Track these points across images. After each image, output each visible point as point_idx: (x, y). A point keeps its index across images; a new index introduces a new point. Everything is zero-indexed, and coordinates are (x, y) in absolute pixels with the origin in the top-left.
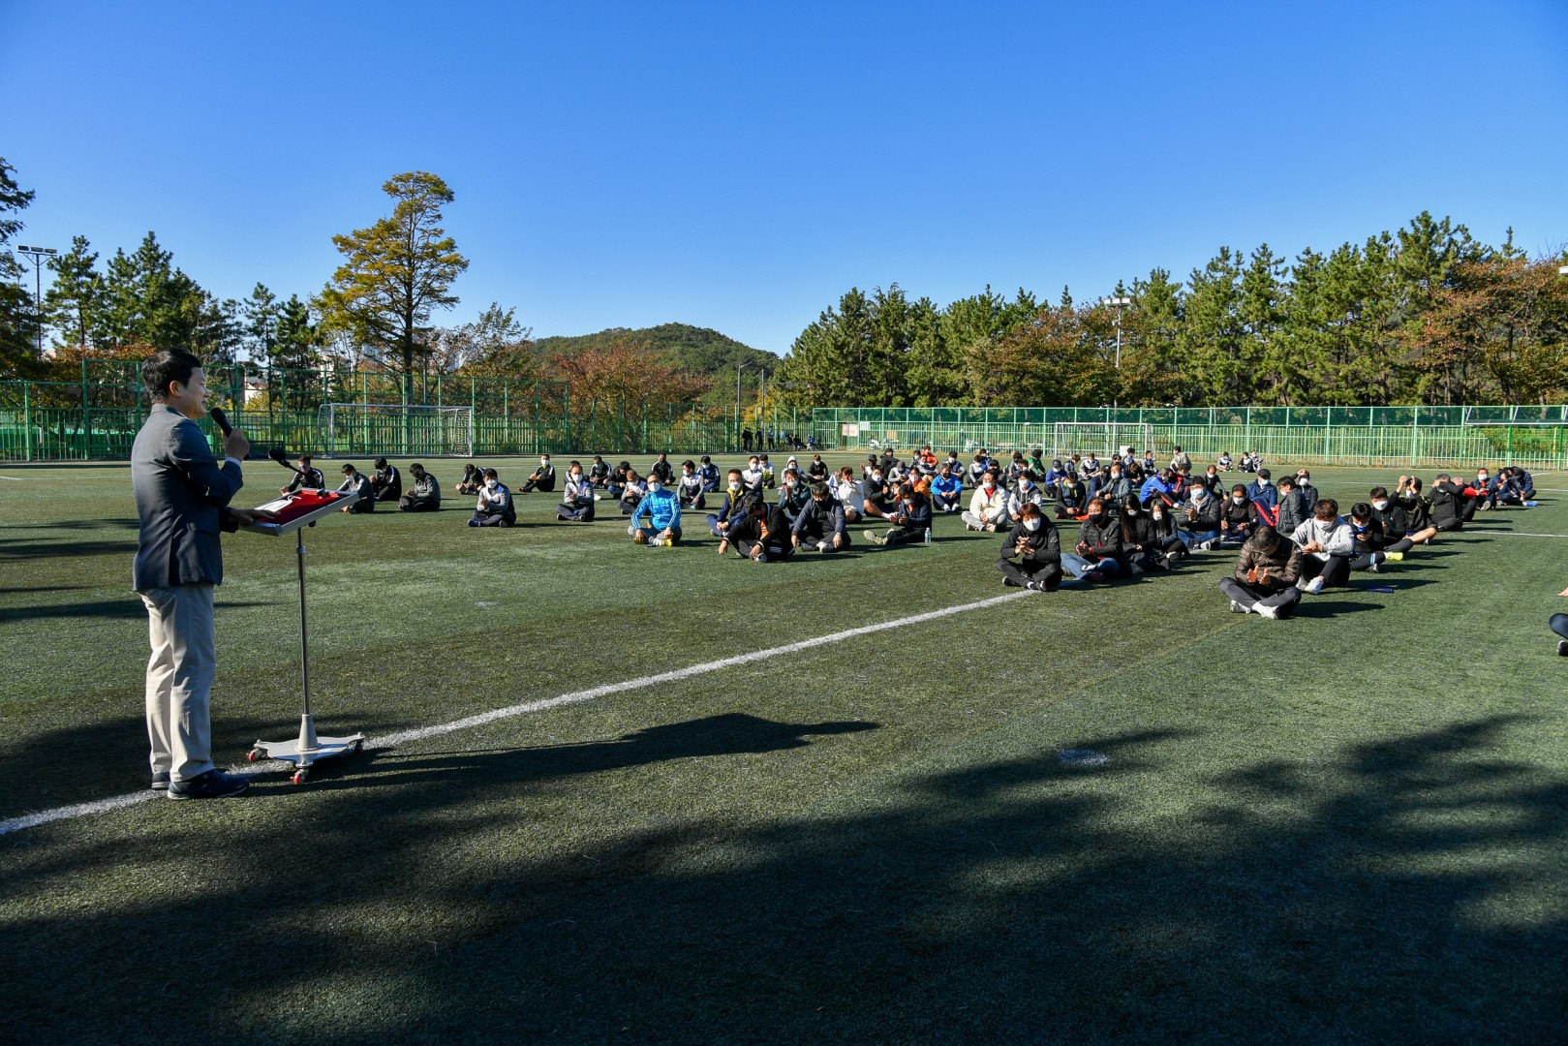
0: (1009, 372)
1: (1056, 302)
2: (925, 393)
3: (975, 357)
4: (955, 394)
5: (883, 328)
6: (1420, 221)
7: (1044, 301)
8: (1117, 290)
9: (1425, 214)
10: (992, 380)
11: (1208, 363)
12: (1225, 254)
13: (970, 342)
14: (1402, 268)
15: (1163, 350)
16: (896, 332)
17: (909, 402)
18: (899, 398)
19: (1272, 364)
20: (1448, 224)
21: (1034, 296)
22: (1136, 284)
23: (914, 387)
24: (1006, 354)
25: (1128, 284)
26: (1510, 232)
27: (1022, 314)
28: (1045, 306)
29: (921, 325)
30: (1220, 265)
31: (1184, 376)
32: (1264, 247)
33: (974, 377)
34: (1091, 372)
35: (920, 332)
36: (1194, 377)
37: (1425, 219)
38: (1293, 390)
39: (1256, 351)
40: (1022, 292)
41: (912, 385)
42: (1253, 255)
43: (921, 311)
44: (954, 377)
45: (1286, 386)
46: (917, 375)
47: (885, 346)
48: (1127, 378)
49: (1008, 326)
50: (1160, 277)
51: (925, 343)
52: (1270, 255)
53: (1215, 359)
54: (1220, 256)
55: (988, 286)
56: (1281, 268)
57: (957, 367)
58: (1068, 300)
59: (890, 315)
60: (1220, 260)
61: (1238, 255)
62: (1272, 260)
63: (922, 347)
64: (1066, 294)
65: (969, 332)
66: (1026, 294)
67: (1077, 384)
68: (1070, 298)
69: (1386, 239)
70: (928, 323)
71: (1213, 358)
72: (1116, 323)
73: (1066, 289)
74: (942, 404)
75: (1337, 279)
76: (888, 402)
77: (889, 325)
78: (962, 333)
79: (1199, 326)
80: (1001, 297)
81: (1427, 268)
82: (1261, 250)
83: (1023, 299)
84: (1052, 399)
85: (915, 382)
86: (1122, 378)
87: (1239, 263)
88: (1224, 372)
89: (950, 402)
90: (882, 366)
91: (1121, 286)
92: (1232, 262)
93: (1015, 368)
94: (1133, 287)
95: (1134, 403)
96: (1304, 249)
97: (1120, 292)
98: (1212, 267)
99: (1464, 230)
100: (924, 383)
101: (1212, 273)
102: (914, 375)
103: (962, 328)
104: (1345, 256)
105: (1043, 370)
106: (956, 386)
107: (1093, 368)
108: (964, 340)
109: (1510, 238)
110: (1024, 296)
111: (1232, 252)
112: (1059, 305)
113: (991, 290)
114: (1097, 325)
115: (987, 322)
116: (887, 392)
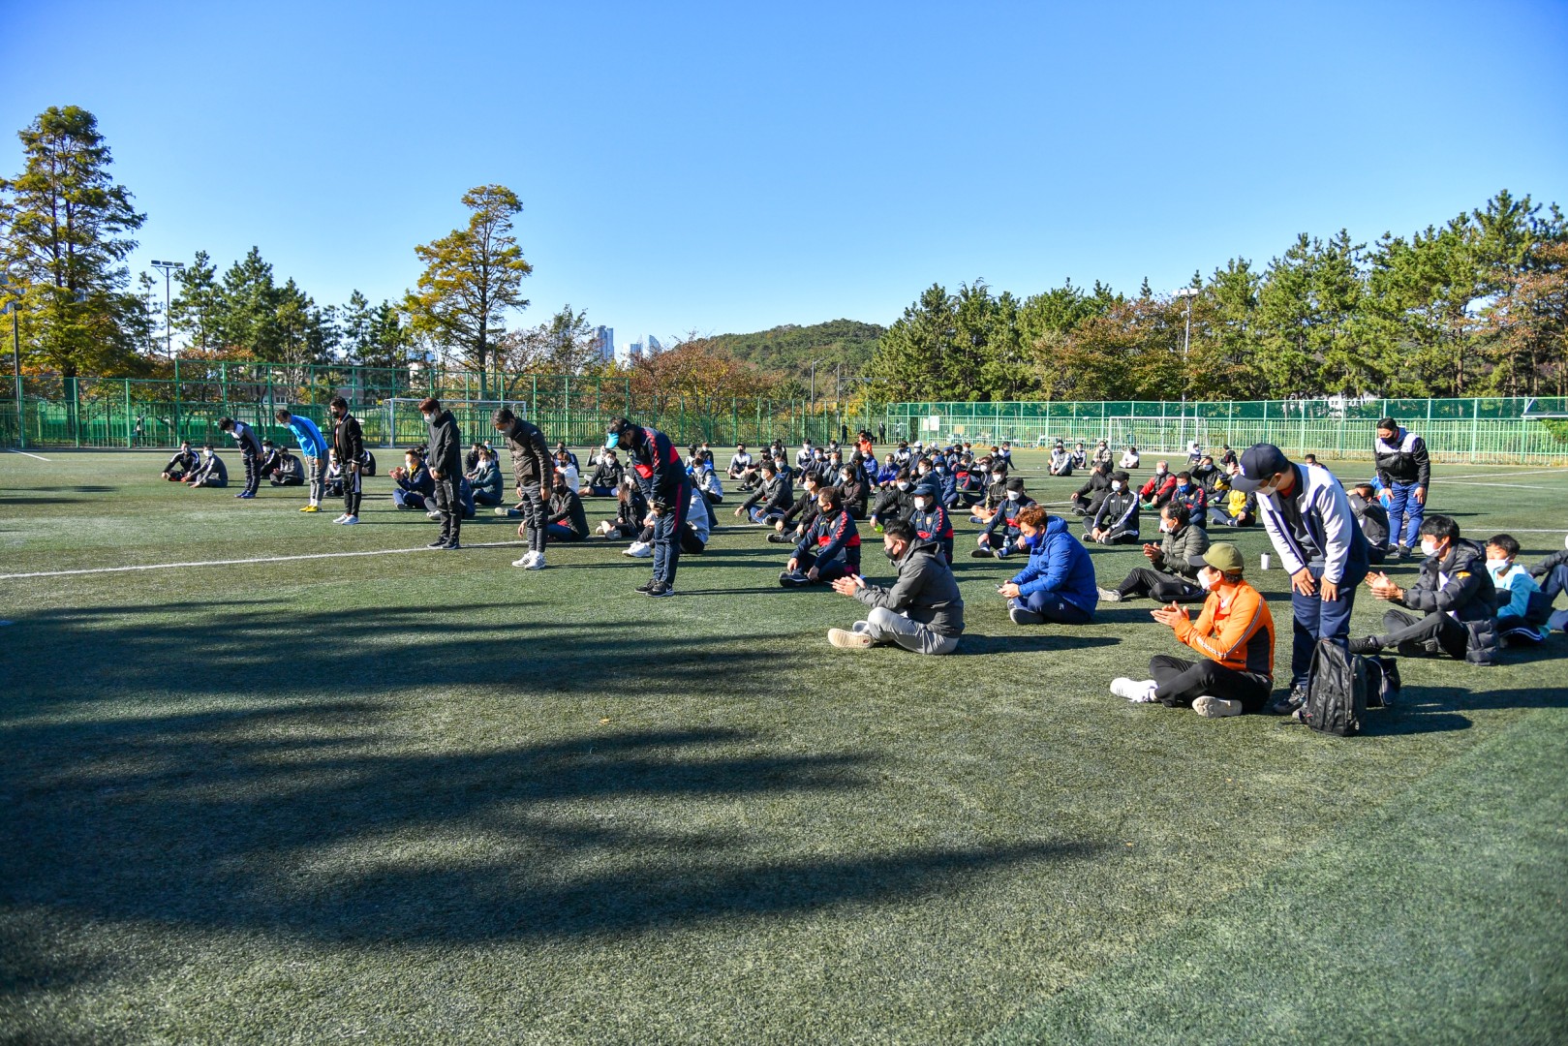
0: (1072, 366)
1: (1133, 294)
2: (1000, 388)
3: (1041, 351)
4: (1027, 388)
5: (961, 323)
6: (1499, 200)
7: (1120, 294)
8: (1194, 281)
9: (1505, 192)
10: (1055, 374)
11: (1275, 355)
12: (1304, 241)
13: (1040, 336)
14: (1474, 251)
15: (1232, 341)
16: (973, 327)
17: (985, 397)
18: (975, 393)
19: (1339, 355)
20: (1529, 201)
21: (1111, 289)
23: (988, 382)
24: (1072, 347)
27: (1098, 307)
28: (1122, 297)
30: (1298, 252)
31: (1249, 369)
32: (1344, 233)
33: (1041, 371)
36: (1260, 369)
37: (1504, 197)
38: (1360, 382)
39: (1323, 342)
40: (1098, 285)
41: (987, 379)
42: (1331, 241)
43: (1001, 305)
44: (1026, 372)
45: (1354, 377)
46: (991, 369)
48: (1193, 371)
51: (1000, 337)
52: (1349, 240)
53: (1281, 351)
54: (1299, 243)
55: (1069, 279)
56: (1361, 254)
57: (1031, 362)
58: (1147, 292)
59: (968, 310)
60: (1299, 247)
61: (1316, 242)
62: (1353, 246)
63: (999, 341)
64: (1146, 285)
65: (1040, 326)
66: (1103, 286)
67: (1142, 377)
68: (1149, 290)
69: (1465, 221)
70: (1005, 317)
71: (1279, 350)
72: (1186, 315)
73: (1146, 280)
74: (1015, 398)
76: (964, 396)
77: (967, 320)
78: (1034, 326)
79: (1270, 317)
80: (1080, 290)
81: (1503, 250)
82: (1341, 236)
83: (1099, 292)
84: (1112, 394)
85: (989, 377)
86: (1188, 371)
87: (1317, 249)
89: (1023, 397)
90: (957, 361)
91: (1197, 276)
92: (1310, 249)
93: (1077, 362)
95: (1200, 396)
96: (1385, 233)
97: (1197, 282)
98: (1292, 254)
100: (999, 378)
101: (1290, 261)
102: (988, 370)
103: (1035, 321)
104: (1427, 240)
105: (1107, 363)
106: (1027, 379)
107: (1158, 361)
108: (1035, 334)
110: (1101, 289)
111: (1311, 239)
112: (1138, 296)
113: (1071, 284)
114: (1167, 315)
116: (963, 387)
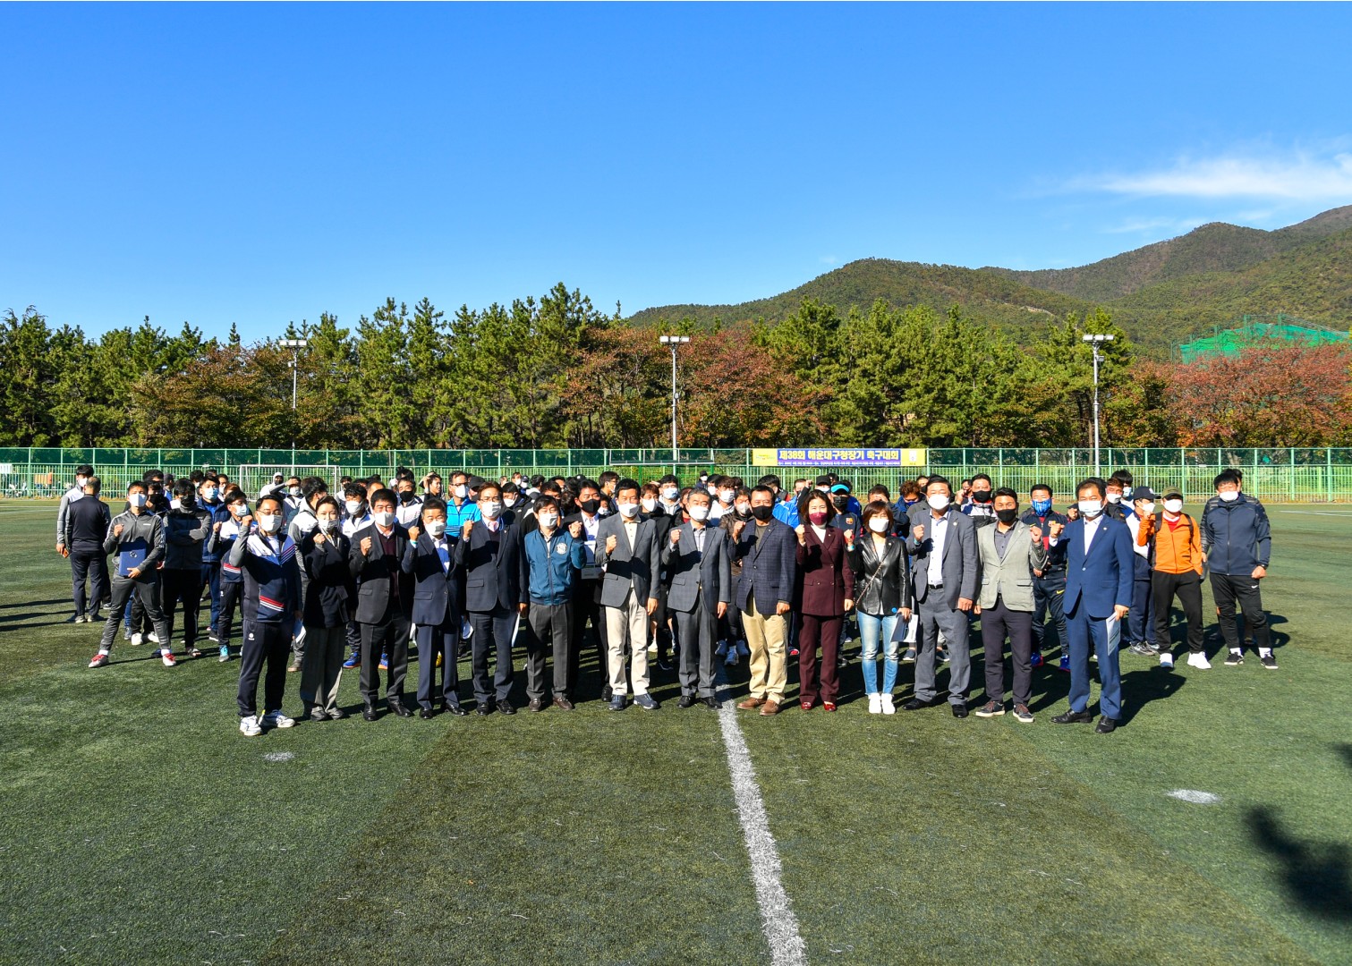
0: (185, 411)
1: (224, 340)
2: (77, 432)
3: (143, 394)
4: (114, 432)
5: (22, 357)
6: (557, 290)
7: (212, 338)
8: (289, 332)
9: (560, 285)
10: (162, 419)
11: (385, 407)
12: (391, 306)
13: (132, 377)
15: (341, 393)
16: (38, 362)
17: (55, 442)
18: (43, 437)
19: (443, 409)
20: (579, 295)
21: (201, 333)
22: (305, 327)
23: (64, 424)
24: (179, 390)
25: (298, 326)
26: (619, 305)
27: (188, 350)
28: (214, 343)
29: (70, 356)
30: (386, 314)
31: (362, 419)
32: (426, 301)
33: (137, 415)
34: (271, 413)
35: (69, 363)
36: (372, 420)
37: (561, 288)
38: (462, 434)
39: (428, 397)
40: (187, 327)
41: (62, 422)
42: (417, 308)
43: (67, 340)
44: (113, 414)
45: (455, 430)
46: (67, 411)
47: (26, 377)
48: (306, 419)
49: (175, 363)
50: (328, 322)
51: (77, 376)
52: (432, 309)
53: (391, 404)
54: (386, 306)
55: (147, 318)
56: (440, 321)
57: (118, 404)
58: (236, 338)
59: (30, 342)
60: (386, 310)
61: (404, 307)
62: (434, 314)
63: (74, 380)
64: (234, 331)
65: (131, 367)
66: (192, 329)
67: (254, 425)
68: (238, 337)
69: (531, 302)
70: (79, 354)
71: (389, 402)
72: (293, 365)
73: (234, 326)
74: (98, 443)
75: (495, 336)
76: (27, 441)
77: (29, 353)
78: (121, 367)
79: (374, 372)
80: (162, 330)
81: (566, 331)
82: (424, 304)
83: (188, 334)
84: (228, 440)
85: (65, 419)
86: (301, 419)
87: (404, 314)
88: (401, 415)
89: (107, 442)
90: (23, 400)
91: (292, 327)
92: (397, 312)
93: (190, 407)
94: (302, 329)
95: (312, 444)
96: (462, 306)
97: (291, 334)
98: (379, 316)
99: (587, 300)
100: (76, 421)
101: (380, 322)
102: (62, 413)
103: (122, 361)
104: (497, 315)
105: (221, 410)
106: (116, 424)
107: (272, 409)
108: (126, 375)
109: (619, 310)
110: (189, 331)
111: (398, 304)
112: (227, 342)
113: (149, 322)
114: (269, 364)
115: (151, 357)
116: (27, 429)
